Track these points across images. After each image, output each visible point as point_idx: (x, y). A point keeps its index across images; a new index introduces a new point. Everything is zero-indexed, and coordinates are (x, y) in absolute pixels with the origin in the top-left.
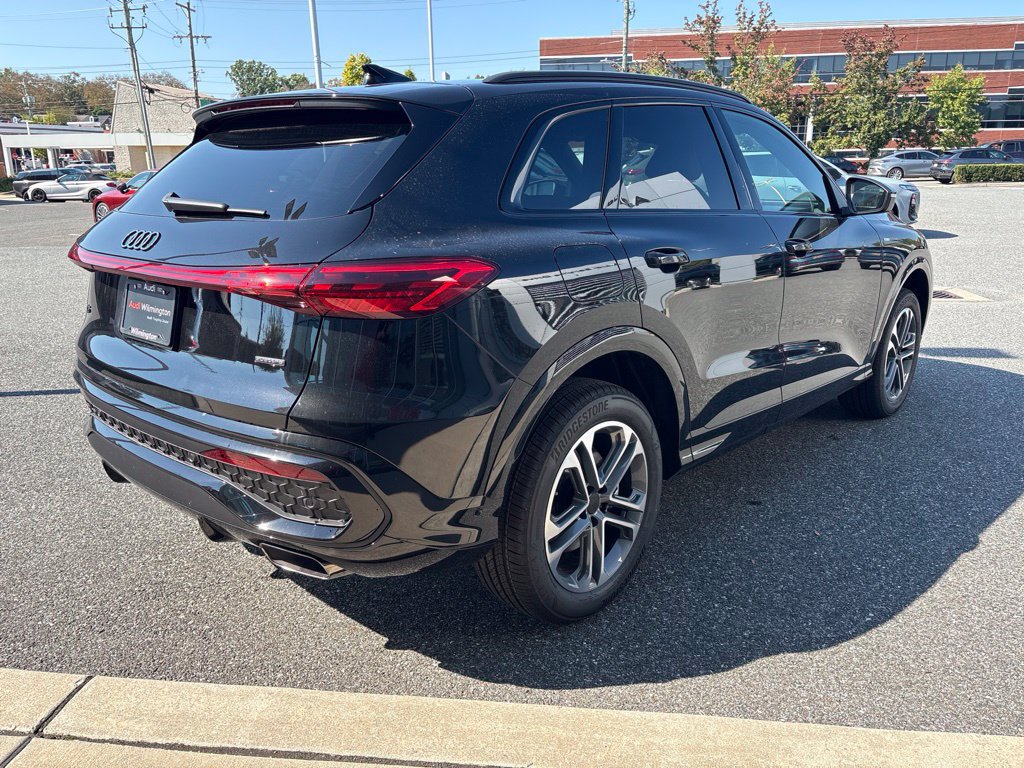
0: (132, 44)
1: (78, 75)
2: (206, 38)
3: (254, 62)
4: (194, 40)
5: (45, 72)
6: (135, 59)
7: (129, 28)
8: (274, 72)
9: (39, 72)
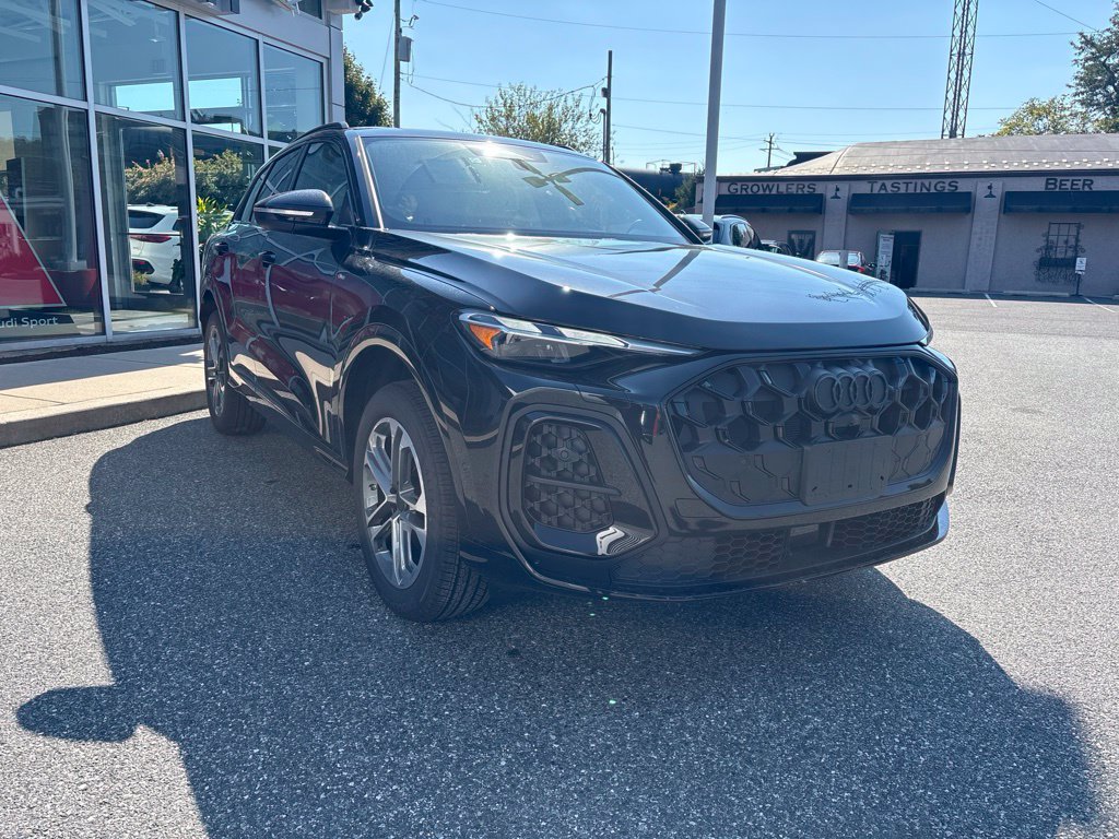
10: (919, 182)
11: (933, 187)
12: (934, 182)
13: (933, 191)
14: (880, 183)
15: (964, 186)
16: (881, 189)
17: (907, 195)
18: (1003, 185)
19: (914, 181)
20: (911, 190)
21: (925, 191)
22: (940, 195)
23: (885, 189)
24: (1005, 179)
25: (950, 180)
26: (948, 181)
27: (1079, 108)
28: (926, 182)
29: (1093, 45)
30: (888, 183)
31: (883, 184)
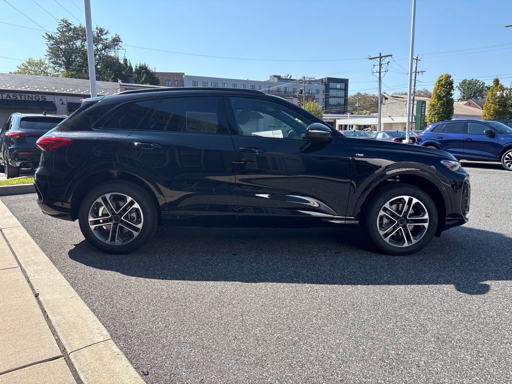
0: (380, 79)
1: (385, 93)
2: (422, 72)
3: (473, 79)
4: (417, 74)
5: (372, 93)
6: (380, 85)
7: (380, 72)
8: (484, 83)
9: (369, 93)
10: (27, 95)
11: (34, 98)
12: (34, 96)
13: (34, 100)
14: (6, 94)
15: (49, 98)
16: (7, 97)
17: (21, 101)
18: (67, 99)
19: (24, 94)
20: (23, 99)
21: (30, 99)
22: (38, 102)
23: (10, 97)
24: (67, 97)
25: (42, 95)
26: (41, 96)
27: (52, 65)
28: (30, 95)
29: (53, 39)
30: (11, 95)
31: (8, 95)
